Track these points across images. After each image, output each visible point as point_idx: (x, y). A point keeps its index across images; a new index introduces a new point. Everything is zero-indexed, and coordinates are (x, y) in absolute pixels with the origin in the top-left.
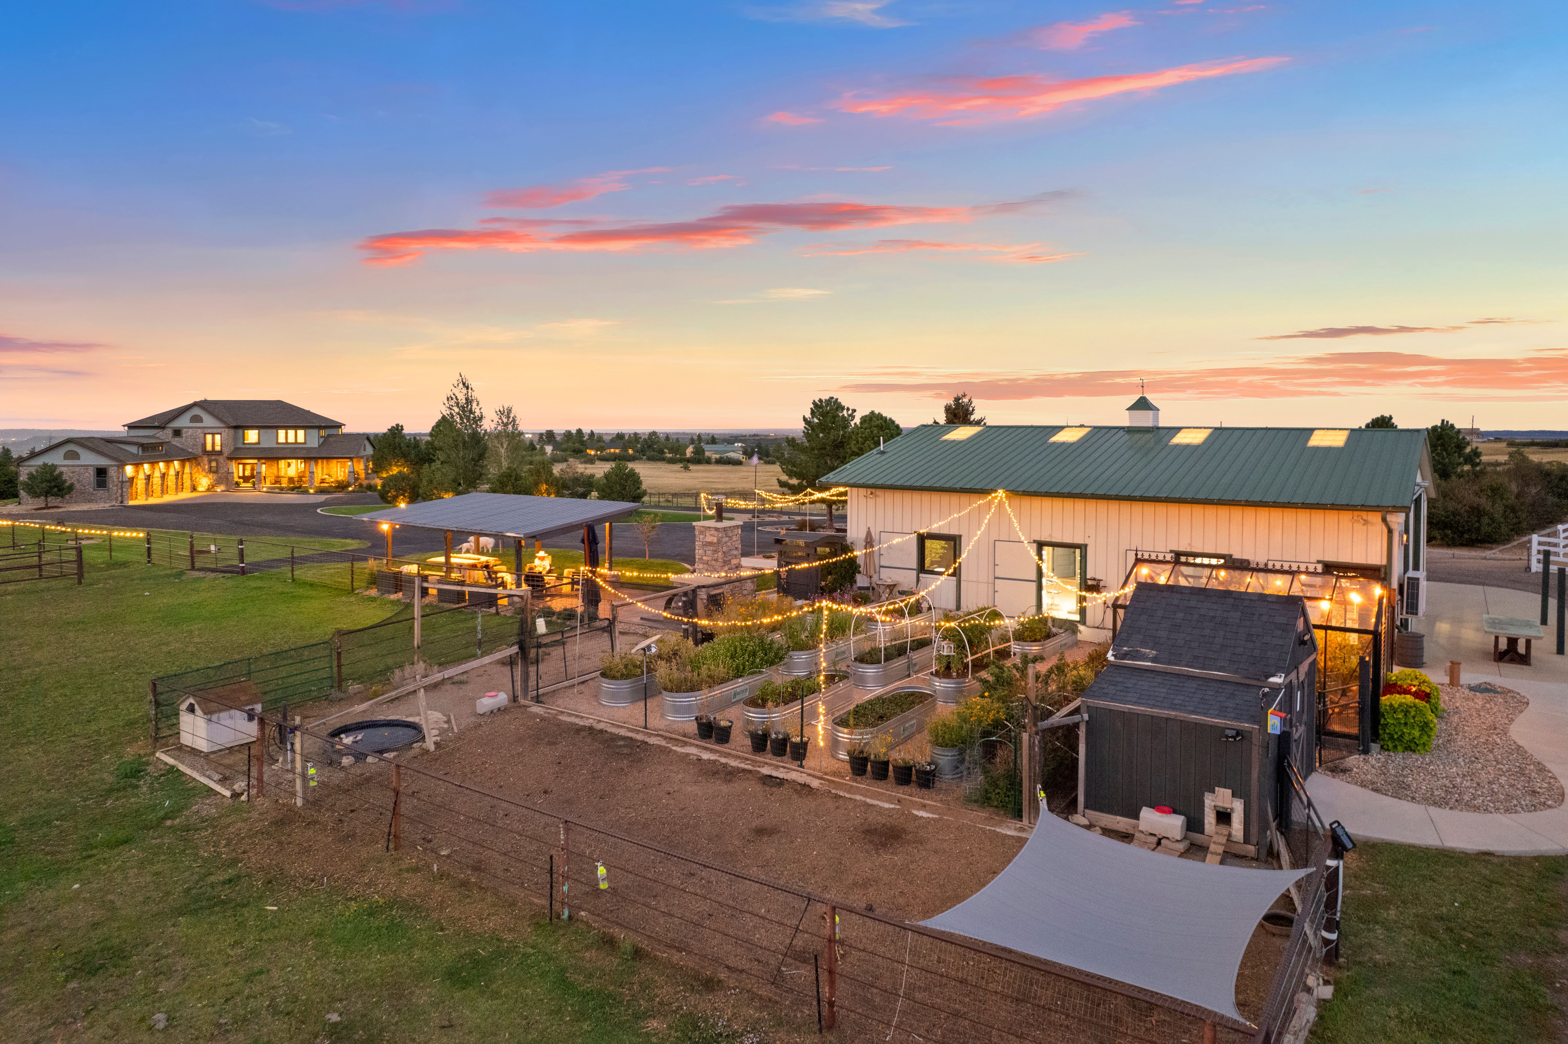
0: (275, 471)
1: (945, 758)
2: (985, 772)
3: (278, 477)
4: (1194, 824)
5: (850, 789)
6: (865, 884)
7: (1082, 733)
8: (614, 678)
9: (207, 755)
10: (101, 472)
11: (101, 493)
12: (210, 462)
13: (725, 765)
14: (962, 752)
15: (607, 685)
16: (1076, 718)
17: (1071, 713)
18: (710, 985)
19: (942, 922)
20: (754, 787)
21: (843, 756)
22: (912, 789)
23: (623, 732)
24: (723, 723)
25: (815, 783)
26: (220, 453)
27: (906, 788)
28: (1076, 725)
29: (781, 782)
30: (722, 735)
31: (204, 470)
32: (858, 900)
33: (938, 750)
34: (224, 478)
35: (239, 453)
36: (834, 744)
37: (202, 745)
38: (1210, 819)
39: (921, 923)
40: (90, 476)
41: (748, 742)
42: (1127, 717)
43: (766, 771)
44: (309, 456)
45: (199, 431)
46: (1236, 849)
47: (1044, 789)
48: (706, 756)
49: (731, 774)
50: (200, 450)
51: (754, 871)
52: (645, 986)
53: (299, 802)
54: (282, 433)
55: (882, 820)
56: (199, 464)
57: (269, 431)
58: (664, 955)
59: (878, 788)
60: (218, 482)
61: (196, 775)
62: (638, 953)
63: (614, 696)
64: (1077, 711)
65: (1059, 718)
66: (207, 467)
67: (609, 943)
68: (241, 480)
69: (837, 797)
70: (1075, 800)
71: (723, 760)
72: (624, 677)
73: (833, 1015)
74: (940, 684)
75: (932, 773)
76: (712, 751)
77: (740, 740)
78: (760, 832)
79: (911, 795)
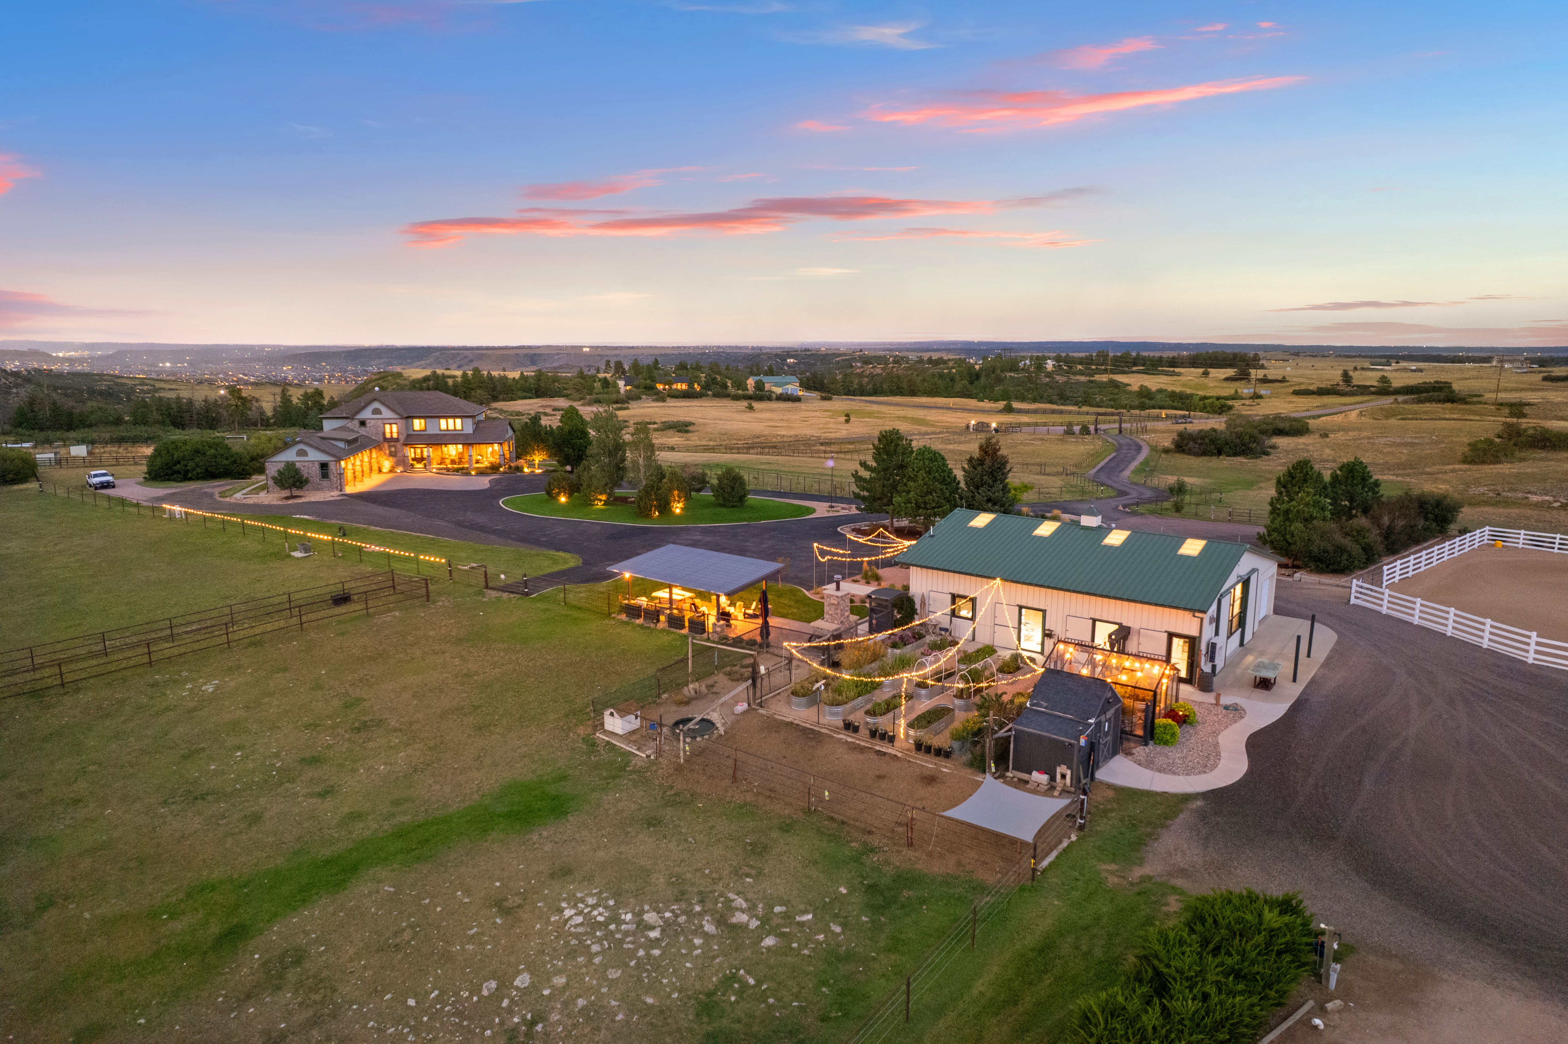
0: (440, 453)
1: (956, 745)
2: (972, 753)
3: (443, 459)
4: (1053, 778)
5: (915, 758)
6: (922, 799)
7: (1012, 739)
8: (799, 696)
9: (621, 736)
10: (324, 466)
11: (325, 483)
12: (390, 447)
13: (859, 745)
14: (963, 743)
15: (795, 699)
16: (1009, 733)
17: (1007, 732)
18: (870, 833)
19: (949, 813)
20: (873, 756)
21: (911, 741)
22: (941, 758)
23: (808, 726)
24: (856, 724)
25: (899, 755)
26: (397, 440)
27: (939, 758)
28: (1010, 736)
29: (885, 754)
30: (856, 729)
31: (385, 454)
32: (919, 805)
33: (954, 742)
34: (402, 461)
35: (412, 439)
36: (907, 735)
37: (620, 732)
38: (1058, 777)
39: (941, 813)
40: (316, 469)
41: (868, 732)
42: (1029, 734)
43: (877, 748)
44: (467, 441)
45: (380, 421)
46: (1068, 789)
47: (994, 763)
48: (849, 740)
49: (862, 750)
50: (381, 438)
51: (879, 793)
52: (848, 833)
53: (682, 761)
54: (443, 422)
55: (928, 773)
56: (381, 449)
57: (433, 420)
58: (852, 822)
59: (927, 757)
60: (397, 464)
61: (622, 746)
62: (843, 823)
63: (799, 705)
64: (1010, 730)
65: (1002, 733)
66: (387, 452)
67: (832, 819)
68: (415, 462)
69: (909, 761)
70: (1008, 766)
71: (858, 742)
72: (804, 696)
73: (912, 842)
74: (957, 702)
75: (950, 753)
76: (853, 737)
77: (864, 732)
78: (880, 777)
79: (941, 761)
